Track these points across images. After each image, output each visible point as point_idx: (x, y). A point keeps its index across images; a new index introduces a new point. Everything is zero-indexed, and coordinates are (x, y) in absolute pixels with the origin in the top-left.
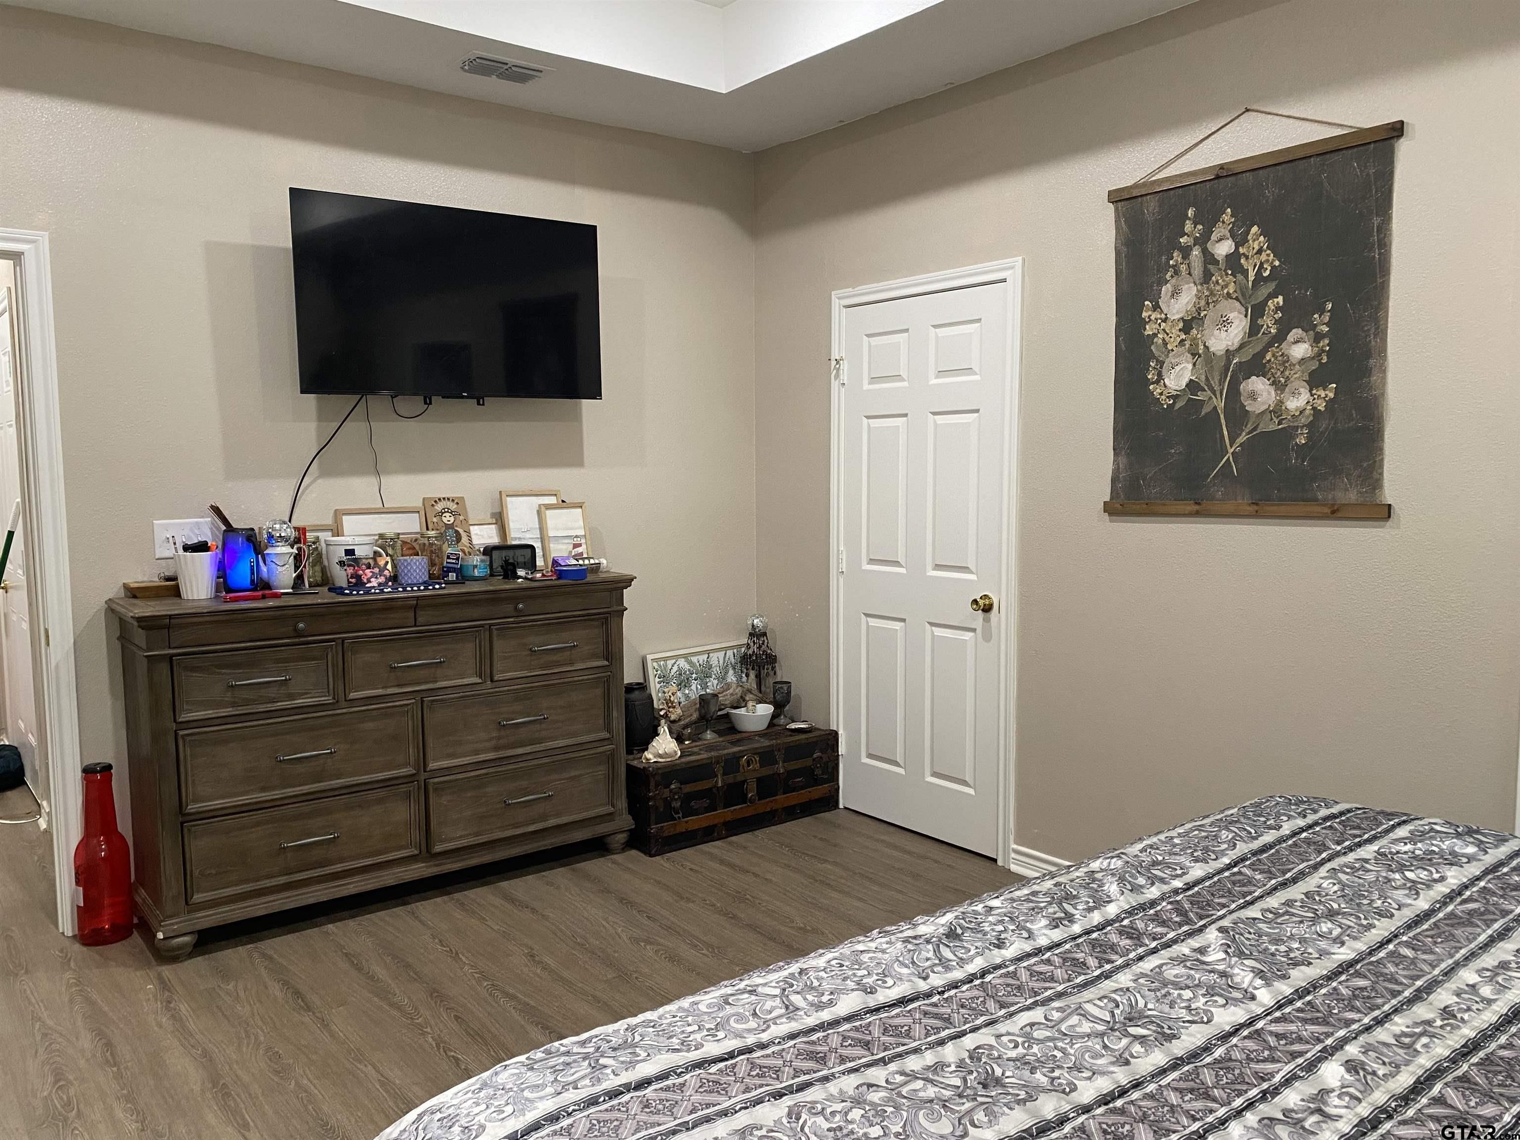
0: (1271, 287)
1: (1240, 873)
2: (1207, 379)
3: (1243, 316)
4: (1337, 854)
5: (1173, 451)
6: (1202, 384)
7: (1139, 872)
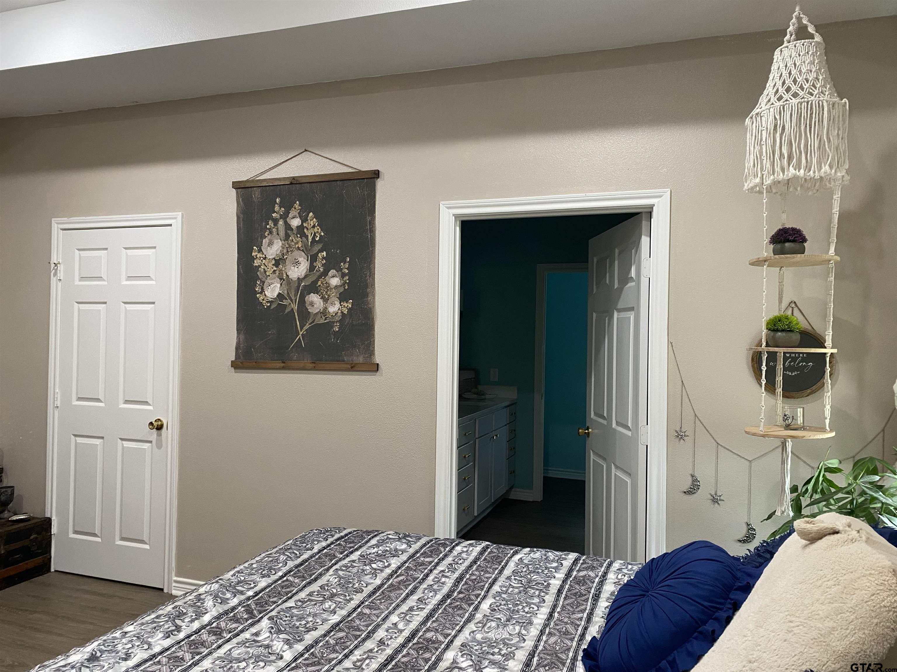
0: (320, 246)
1: (287, 580)
2: (288, 293)
3: (306, 260)
4: (340, 560)
5: (270, 332)
6: (286, 296)
7: (227, 590)
